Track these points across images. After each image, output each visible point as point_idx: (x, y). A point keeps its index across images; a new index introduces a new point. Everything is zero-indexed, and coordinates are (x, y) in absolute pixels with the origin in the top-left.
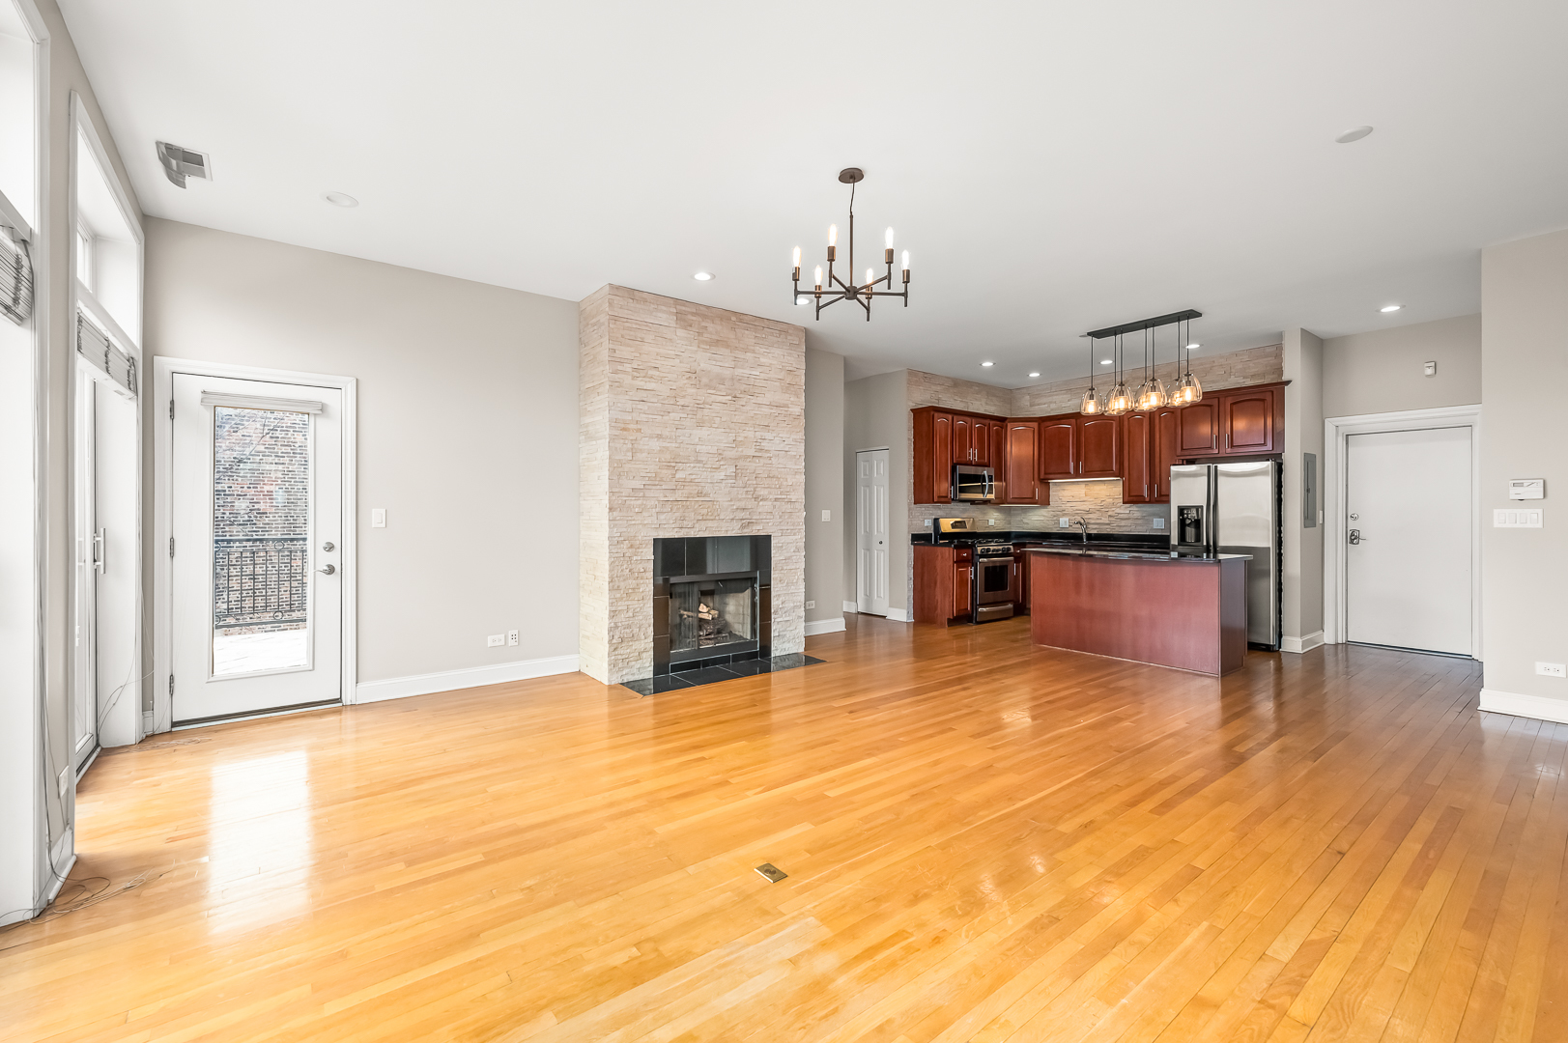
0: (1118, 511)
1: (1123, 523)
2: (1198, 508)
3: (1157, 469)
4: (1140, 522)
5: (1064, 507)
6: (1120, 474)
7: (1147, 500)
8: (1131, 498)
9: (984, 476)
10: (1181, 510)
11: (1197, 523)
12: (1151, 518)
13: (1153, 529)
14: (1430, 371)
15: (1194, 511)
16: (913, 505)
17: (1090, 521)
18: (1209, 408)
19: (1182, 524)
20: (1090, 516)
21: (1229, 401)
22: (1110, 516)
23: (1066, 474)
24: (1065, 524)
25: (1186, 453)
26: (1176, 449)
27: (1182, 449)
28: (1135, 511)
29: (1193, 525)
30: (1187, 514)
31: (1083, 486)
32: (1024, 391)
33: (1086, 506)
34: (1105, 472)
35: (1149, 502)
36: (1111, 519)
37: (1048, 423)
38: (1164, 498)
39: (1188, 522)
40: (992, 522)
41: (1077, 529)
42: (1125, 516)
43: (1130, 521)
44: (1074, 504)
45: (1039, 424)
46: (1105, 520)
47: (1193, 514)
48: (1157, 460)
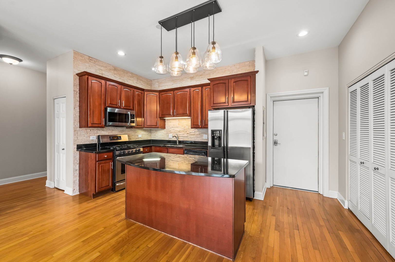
0: (190, 131)
1: (192, 136)
2: (220, 131)
3: (204, 113)
4: (198, 136)
5: (170, 130)
6: (190, 116)
7: (200, 127)
8: (194, 126)
9: (128, 114)
10: (213, 132)
11: (220, 138)
12: (202, 134)
13: (203, 139)
14: (306, 74)
15: (218, 132)
16: (78, 129)
17: (180, 135)
18: (224, 84)
19: (213, 138)
20: (180, 133)
21: (233, 80)
22: (187, 133)
23: (169, 115)
24: (170, 137)
25: (215, 105)
26: (211, 104)
27: (214, 104)
28: (196, 131)
29: (218, 139)
30: (215, 134)
31: (177, 121)
32: (156, 81)
33: (178, 129)
34: (184, 114)
35: (201, 128)
36: (188, 135)
37: (163, 93)
38: (205, 126)
39: (216, 137)
40: (140, 136)
41: (174, 139)
42: (193, 134)
43: (195, 136)
44: (174, 128)
45: (159, 93)
46: (186, 135)
47: (218, 134)
48: (204, 109)
